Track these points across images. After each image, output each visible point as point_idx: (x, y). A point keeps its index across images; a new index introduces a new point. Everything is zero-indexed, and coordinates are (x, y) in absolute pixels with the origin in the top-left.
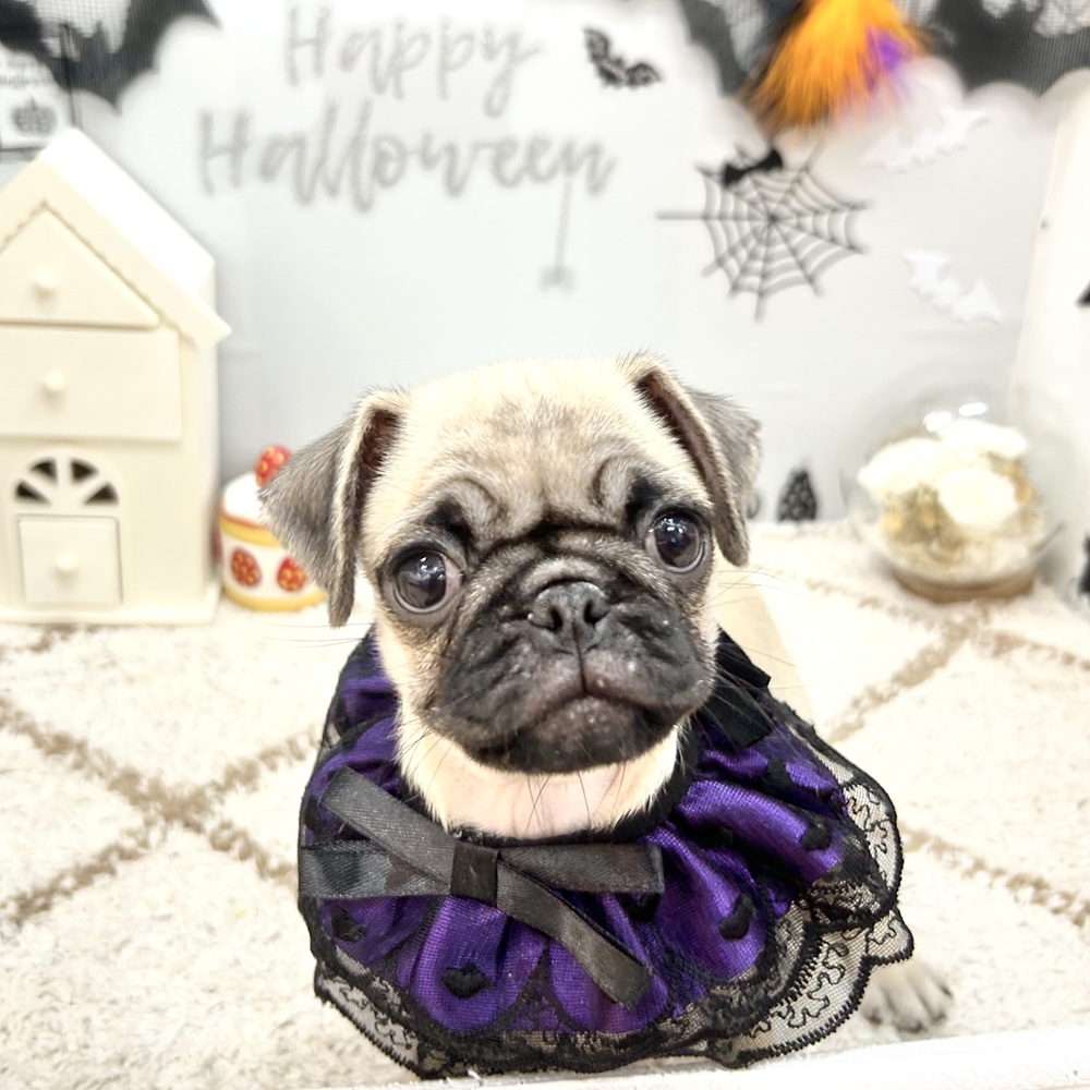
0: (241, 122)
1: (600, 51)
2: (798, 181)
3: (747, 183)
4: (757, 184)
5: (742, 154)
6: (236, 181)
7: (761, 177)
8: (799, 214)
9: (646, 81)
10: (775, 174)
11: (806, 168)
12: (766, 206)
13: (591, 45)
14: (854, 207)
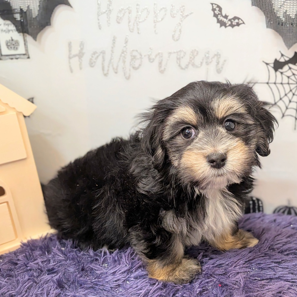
0: (82, 44)
3: (286, 68)
4: (290, 68)
5: (282, 55)
6: (81, 68)
7: (291, 65)
9: (238, 24)
12: (296, 78)
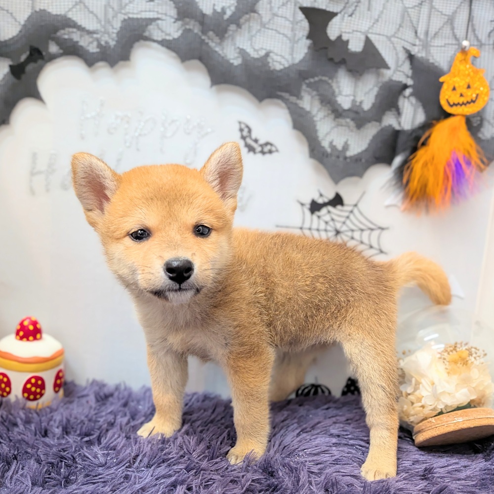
1: (245, 133)
2: (351, 212)
3: (324, 211)
4: (329, 212)
5: (321, 195)
8: (353, 231)
9: (270, 152)
10: (339, 207)
11: (356, 205)
12: (335, 224)
13: (241, 130)
14: (382, 229)
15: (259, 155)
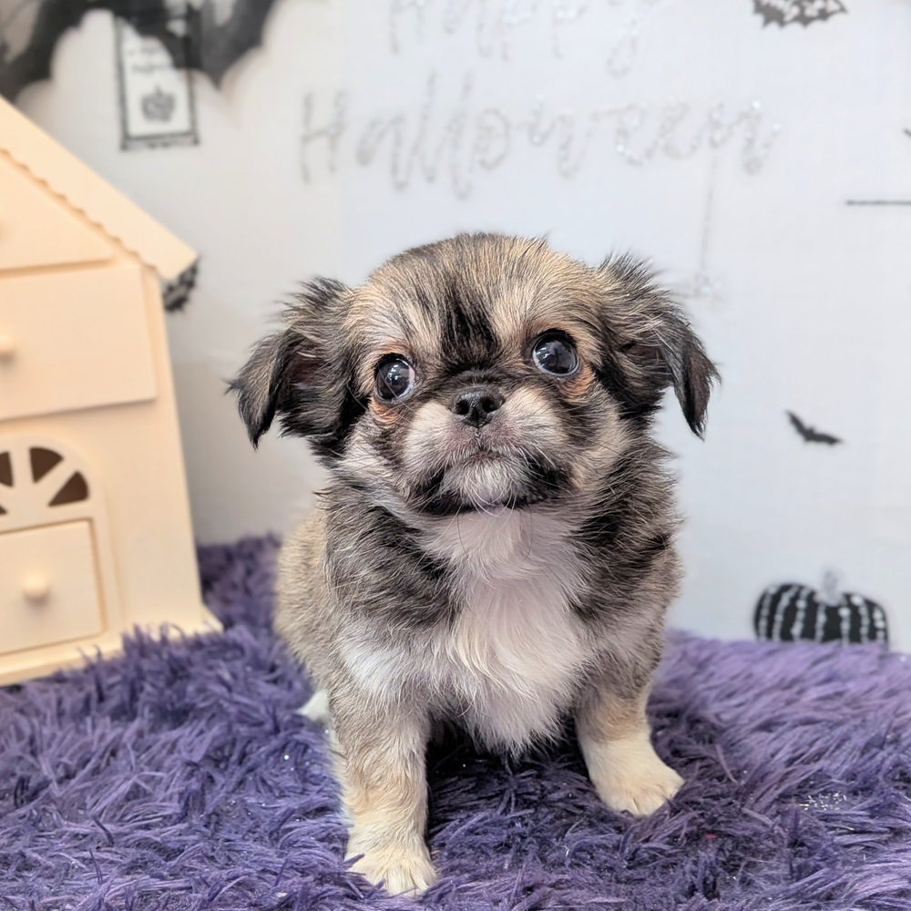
0: (342, 98)
6: (332, 168)
15: (796, 28)
